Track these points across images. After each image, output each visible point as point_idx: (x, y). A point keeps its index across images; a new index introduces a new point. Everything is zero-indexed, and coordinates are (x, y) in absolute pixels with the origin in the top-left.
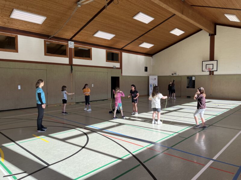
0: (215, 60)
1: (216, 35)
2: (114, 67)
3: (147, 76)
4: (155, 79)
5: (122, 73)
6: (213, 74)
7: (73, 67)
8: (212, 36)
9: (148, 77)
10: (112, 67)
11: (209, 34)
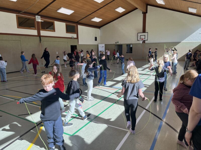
0: (146, 32)
1: (147, 13)
2: (72, 37)
3: (96, 44)
4: (103, 47)
5: (78, 42)
6: (145, 43)
7: (41, 38)
8: (145, 13)
9: (98, 45)
10: (71, 37)
11: (143, 12)
